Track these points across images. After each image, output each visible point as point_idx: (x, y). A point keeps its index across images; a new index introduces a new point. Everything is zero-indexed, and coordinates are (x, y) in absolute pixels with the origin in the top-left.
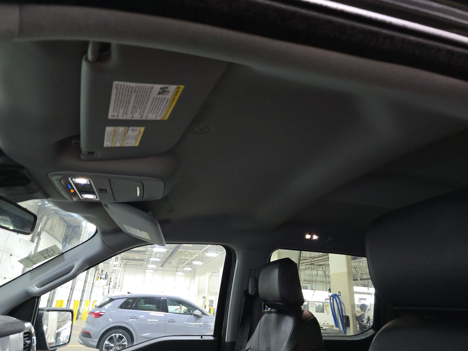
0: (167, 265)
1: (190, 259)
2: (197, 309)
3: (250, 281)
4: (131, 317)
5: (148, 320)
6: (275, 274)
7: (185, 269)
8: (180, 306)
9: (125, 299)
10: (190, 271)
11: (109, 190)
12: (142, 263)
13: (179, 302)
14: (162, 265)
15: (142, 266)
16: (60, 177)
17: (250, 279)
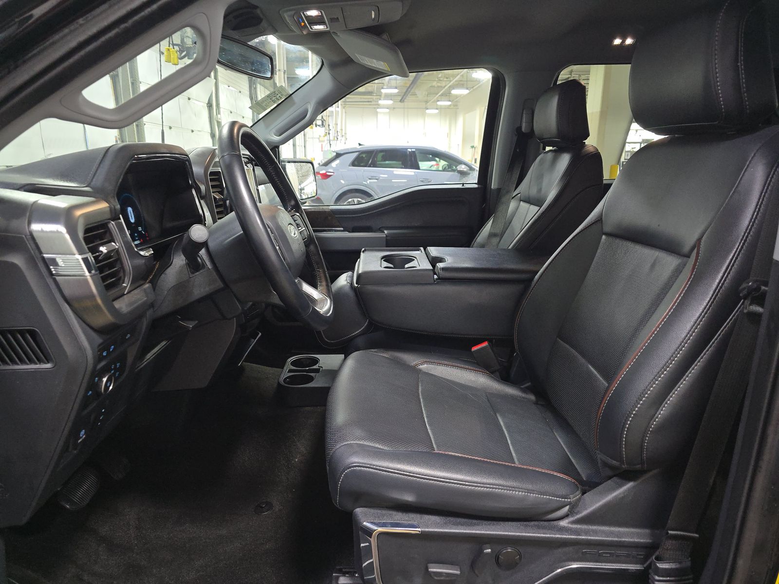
0: (409, 98)
1: (446, 86)
2: (462, 164)
3: (524, 115)
4: (370, 177)
5: (393, 181)
6: (554, 103)
7: (439, 103)
8: (436, 161)
9: (355, 155)
10: (448, 107)
11: (341, 19)
12: (369, 99)
13: (434, 155)
14: (401, 100)
15: (370, 103)
16: (293, 12)
17: (524, 112)
